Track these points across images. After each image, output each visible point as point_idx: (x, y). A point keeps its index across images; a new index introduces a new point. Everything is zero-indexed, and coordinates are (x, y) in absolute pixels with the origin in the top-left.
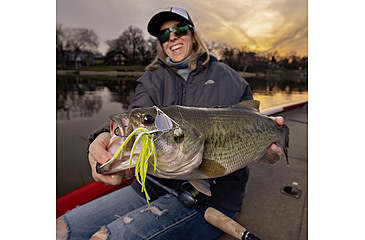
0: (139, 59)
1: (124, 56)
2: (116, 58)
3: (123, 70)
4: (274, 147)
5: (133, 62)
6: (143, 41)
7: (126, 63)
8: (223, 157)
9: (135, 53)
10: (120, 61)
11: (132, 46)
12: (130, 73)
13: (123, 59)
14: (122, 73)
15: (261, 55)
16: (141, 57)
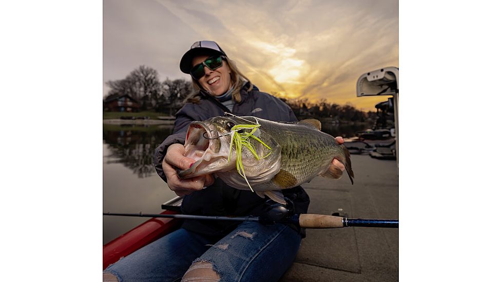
0: (151, 105)
1: (132, 100)
2: (120, 103)
3: (130, 118)
4: (336, 162)
5: (144, 108)
6: (157, 83)
7: (134, 109)
8: (296, 168)
9: (146, 97)
10: (126, 107)
11: (142, 89)
12: (139, 122)
13: (130, 103)
14: (128, 122)
15: (292, 102)
16: (153, 102)
